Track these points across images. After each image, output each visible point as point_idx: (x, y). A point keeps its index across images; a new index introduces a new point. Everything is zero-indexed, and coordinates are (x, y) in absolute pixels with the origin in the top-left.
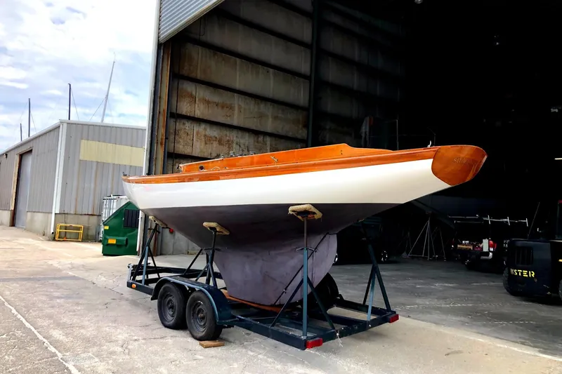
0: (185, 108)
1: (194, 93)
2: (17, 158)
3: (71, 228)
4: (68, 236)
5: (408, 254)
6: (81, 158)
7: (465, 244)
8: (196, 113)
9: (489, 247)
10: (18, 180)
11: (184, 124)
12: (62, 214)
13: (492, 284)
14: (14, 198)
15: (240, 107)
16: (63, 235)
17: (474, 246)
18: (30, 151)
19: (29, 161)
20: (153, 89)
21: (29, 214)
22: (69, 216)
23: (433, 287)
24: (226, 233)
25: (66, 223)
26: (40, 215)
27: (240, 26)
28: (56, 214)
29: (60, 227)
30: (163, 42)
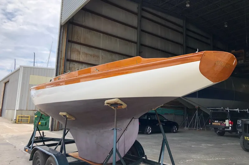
0: (74, 57)
1: (79, 50)
2: (4, 85)
3: (24, 117)
4: (23, 121)
5: (187, 127)
6: (30, 83)
7: (216, 123)
8: (80, 59)
9: (229, 124)
10: (4, 95)
11: (74, 64)
12: (20, 110)
13: (232, 144)
14: (2, 103)
15: (102, 56)
16: (20, 120)
17: (221, 124)
18: (8, 81)
19: (8, 86)
20: (58, 47)
21: (7, 110)
22: (23, 111)
23: (201, 146)
24: (73, 119)
25: (22, 115)
26: (10, 111)
27: (102, 18)
28: (17, 110)
29: (19, 116)
30: (62, 24)
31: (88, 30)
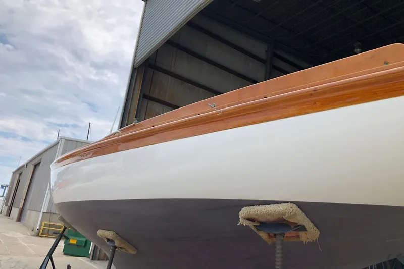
2: (32, 167)
3: (54, 226)
4: (50, 233)
10: (30, 184)
12: (49, 213)
14: (24, 198)
16: (46, 232)
18: (40, 163)
21: (29, 211)
22: (54, 215)
24: (132, 252)
25: (50, 221)
26: (34, 213)
27: (205, 64)
28: (43, 213)
29: (45, 224)
30: (136, 66)
31: (180, 81)
